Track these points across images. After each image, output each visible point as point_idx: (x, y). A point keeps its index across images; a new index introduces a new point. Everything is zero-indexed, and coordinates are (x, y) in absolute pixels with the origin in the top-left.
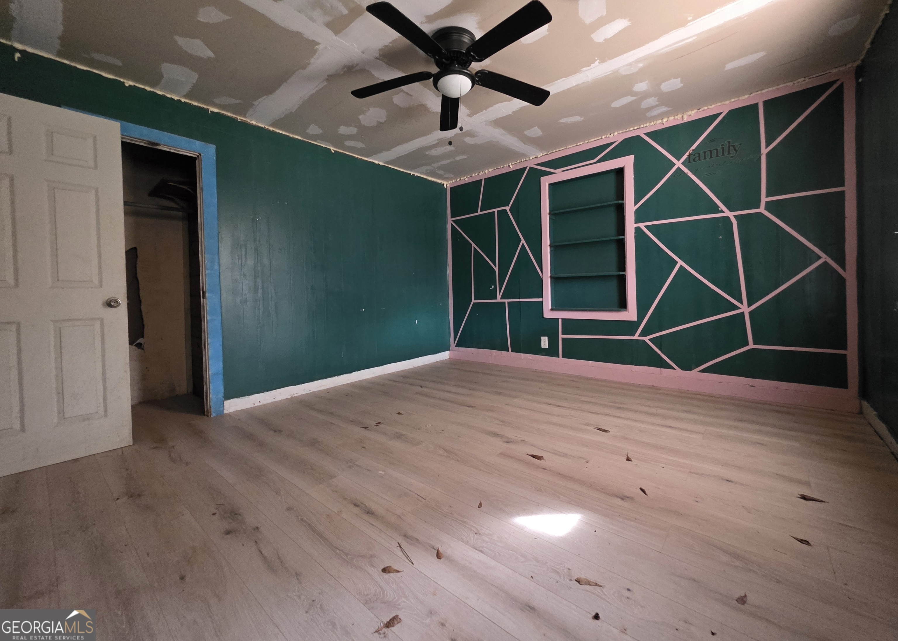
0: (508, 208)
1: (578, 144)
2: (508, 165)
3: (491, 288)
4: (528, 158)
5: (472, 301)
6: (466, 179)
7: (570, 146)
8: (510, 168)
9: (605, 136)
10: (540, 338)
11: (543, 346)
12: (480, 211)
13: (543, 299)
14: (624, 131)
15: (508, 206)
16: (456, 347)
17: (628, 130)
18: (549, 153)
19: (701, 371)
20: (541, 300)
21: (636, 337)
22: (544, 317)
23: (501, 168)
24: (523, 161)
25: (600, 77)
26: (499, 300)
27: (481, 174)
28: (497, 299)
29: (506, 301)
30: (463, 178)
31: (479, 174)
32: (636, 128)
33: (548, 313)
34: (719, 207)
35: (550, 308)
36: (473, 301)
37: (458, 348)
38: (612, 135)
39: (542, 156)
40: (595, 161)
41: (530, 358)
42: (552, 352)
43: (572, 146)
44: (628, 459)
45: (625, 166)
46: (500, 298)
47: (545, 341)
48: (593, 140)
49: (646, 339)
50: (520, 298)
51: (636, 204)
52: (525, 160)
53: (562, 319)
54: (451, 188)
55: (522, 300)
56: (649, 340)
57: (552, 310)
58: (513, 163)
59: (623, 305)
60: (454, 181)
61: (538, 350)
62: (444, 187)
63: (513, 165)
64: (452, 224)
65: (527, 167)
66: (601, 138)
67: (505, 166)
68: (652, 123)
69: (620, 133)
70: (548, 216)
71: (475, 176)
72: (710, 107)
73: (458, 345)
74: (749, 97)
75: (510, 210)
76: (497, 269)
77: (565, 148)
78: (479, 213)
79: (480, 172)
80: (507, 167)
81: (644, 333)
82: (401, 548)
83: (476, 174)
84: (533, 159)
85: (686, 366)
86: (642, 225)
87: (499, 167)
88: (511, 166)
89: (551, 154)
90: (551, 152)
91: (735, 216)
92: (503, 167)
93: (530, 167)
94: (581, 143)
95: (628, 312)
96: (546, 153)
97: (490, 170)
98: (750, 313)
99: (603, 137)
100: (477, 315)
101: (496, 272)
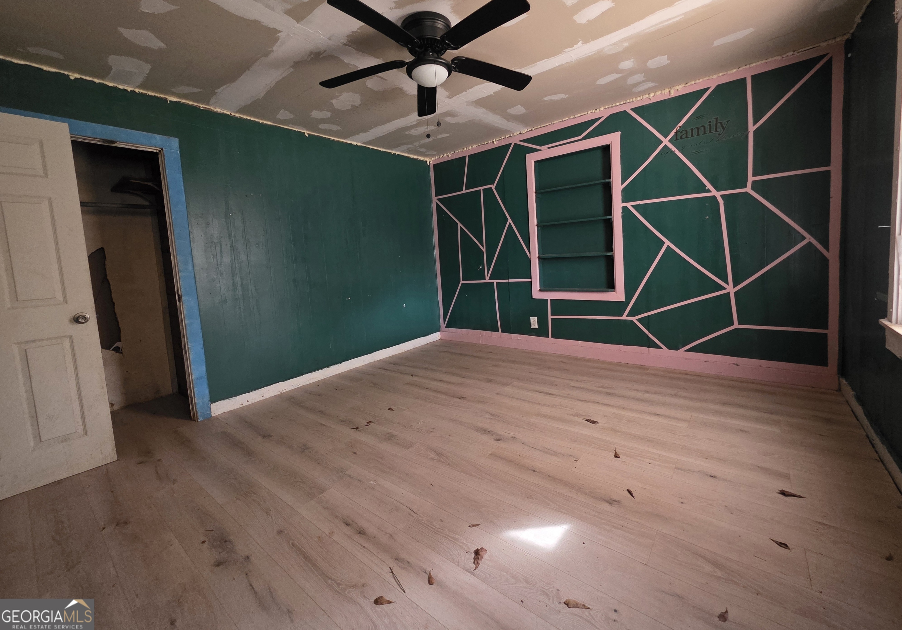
0: (493, 187)
1: (563, 120)
2: (492, 141)
3: (479, 269)
4: (512, 134)
5: (460, 281)
6: (450, 156)
7: (555, 122)
8: (495, 144)
9: (591, 111)
10: (530, 319)
11: (533, 327)
12: (465, 190)
13: (531, 280)
14: (610, 106)
15: (494, 184)
16: (446, 327)
17: (614, 105)
18: (533, 129)
19: (688, 350)
20: (529, 280)
21: (624, 317)
22: (533, 298)
23: (485, 144)
24: (507, 137)
25: (584, 56)
26: (487, 280)
27: (465, 150)
28: (485, 280)
29: (495, 281)
30: (446, 154)
31: (462, 151)
32: (622, 103)
33: (537, 294)
34: (706, 187)
35: (539, 288)
36: (462, 282)
37: (448, 328)
38: (598, 110)
39: (527, 132)
40: (581, 138)
41: (520, 338)
42: (541, 332)
43: (557, 122)
44: (616, 456)
45: (611, 143)
46: (488, 279)
47: (534, 322)
48: (579, 115)
49: (634, 319)
50: (508, 279)
51: (623, 183)
52: (509, 136)
53: (551, 299)
54: (435, 166)
55: (510, 280)
56: (637, 320)
57: (540, 290)
58: (497, 140)
59: (611, 285)
60: (437, 158)
61: (528, 331)
62: (427, 164)
63: (497, 141)
64: (437, 203)
65: (511, 143)
66: (586, 113)
67: (489, 142)
68: (639, 98)
69: (606, 109)
70: (534, 194)
71: (458, 153)
72: (697, 81)
73: (449, 326)
74: (737, 71)
75: (495, 188)
76: (484, 250)
77: (550, 123)
78: (464, 191)
79: (463, 149)
80: (492, 143)
81: (632, 313)
82: (393, 574)
83: (460, 151)
84: (517, 135)
85: (673, 346)
86: (629, 205)
87: (483, 143)
88: (495, 142)
89: (535, 130)
90: (536, 128)
91: (722, 196)
92: (487, 143)
93: (515, 144)
94: (567, 119)
95: (616, 292)
96: (531, 129)
97: (474, 147)
98: (735, 293)
99: (589, 113)
100: (466, 295)
101: (483, 252)
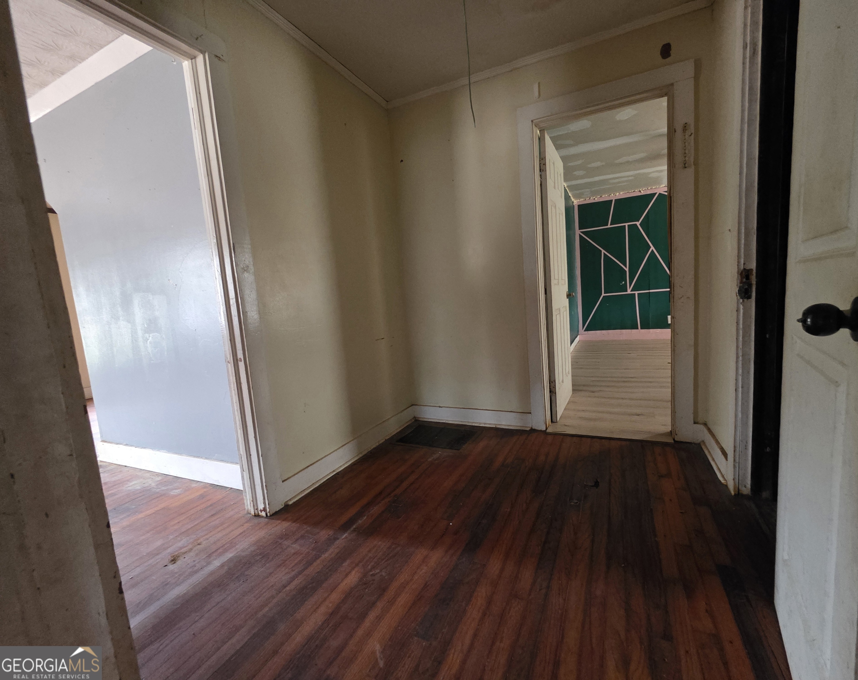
0: (638, 223)
2: (639, 190)
3: (621, 284)
4: (658, 186)
5: (602, 294)
6: (596, 199)
8: (641, 192)
10: (667, 317)
11: (669, 323)
12: (610, 225)
15: (638, 222)
16: (585, 331)
23: (632, 192)
24: (653, 188)
26: (629, 292)
27: (612, 196)
28: (627, 292)
29: (636, 293)
30: (592, 197)
31: (609, 196)
36: (603, 295)
37: (587, 332)
41: (658, 332)
46: (630, 291)
50: (649, 290)
52: (655, 187)
54: (579, 206)
55: (651, 291)
58: (644, 189)
60: (582, 200)
61: (663, 326)
62: (573, 204)
63: (643, 190)
64: (580, 235)
65: (656, 193)
67: (636, 191)
71: (605, 197)
73: (587, 330)
75: (640, 224)
76: (627, 270)
78: (609, 226)
79: (611, 194)
80: (638, 192)
83: (607, 195)
84: (662, 187)
87: (630, 191)
88: (642, 191)
92: (634, 191)
93: (659, 193)
97: (621, 193)
100: (608, 305)
101: (626, 271)
